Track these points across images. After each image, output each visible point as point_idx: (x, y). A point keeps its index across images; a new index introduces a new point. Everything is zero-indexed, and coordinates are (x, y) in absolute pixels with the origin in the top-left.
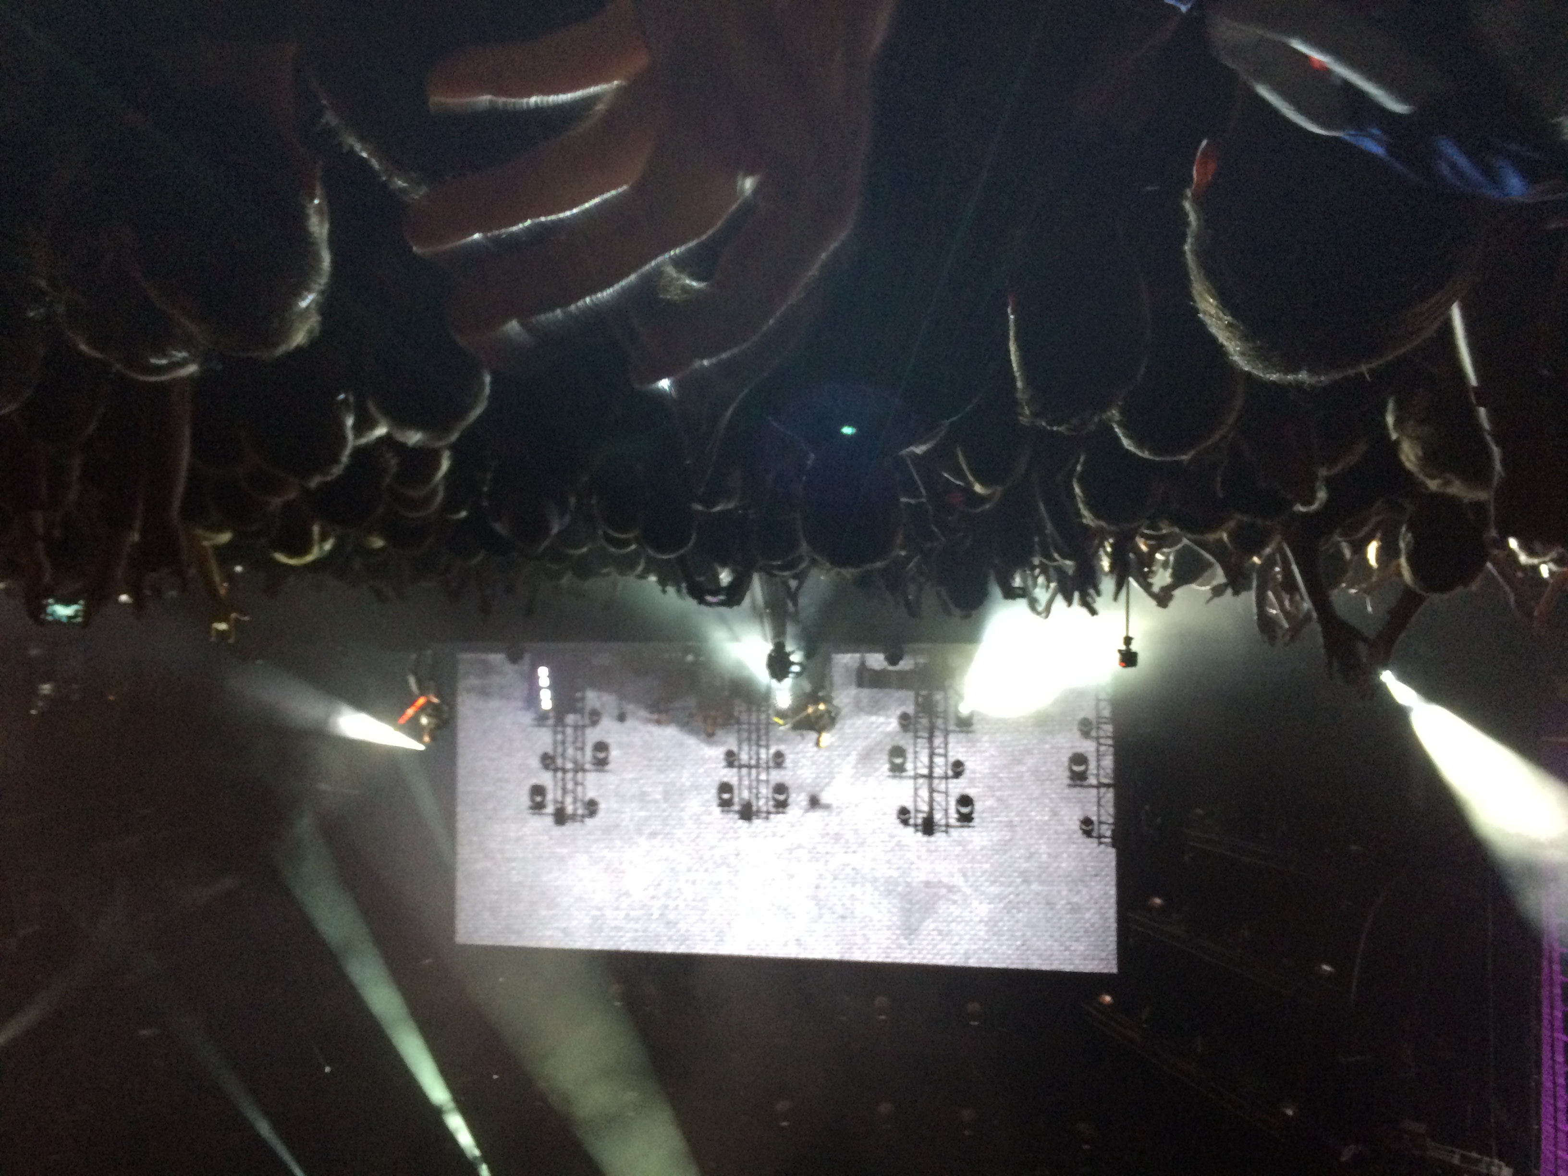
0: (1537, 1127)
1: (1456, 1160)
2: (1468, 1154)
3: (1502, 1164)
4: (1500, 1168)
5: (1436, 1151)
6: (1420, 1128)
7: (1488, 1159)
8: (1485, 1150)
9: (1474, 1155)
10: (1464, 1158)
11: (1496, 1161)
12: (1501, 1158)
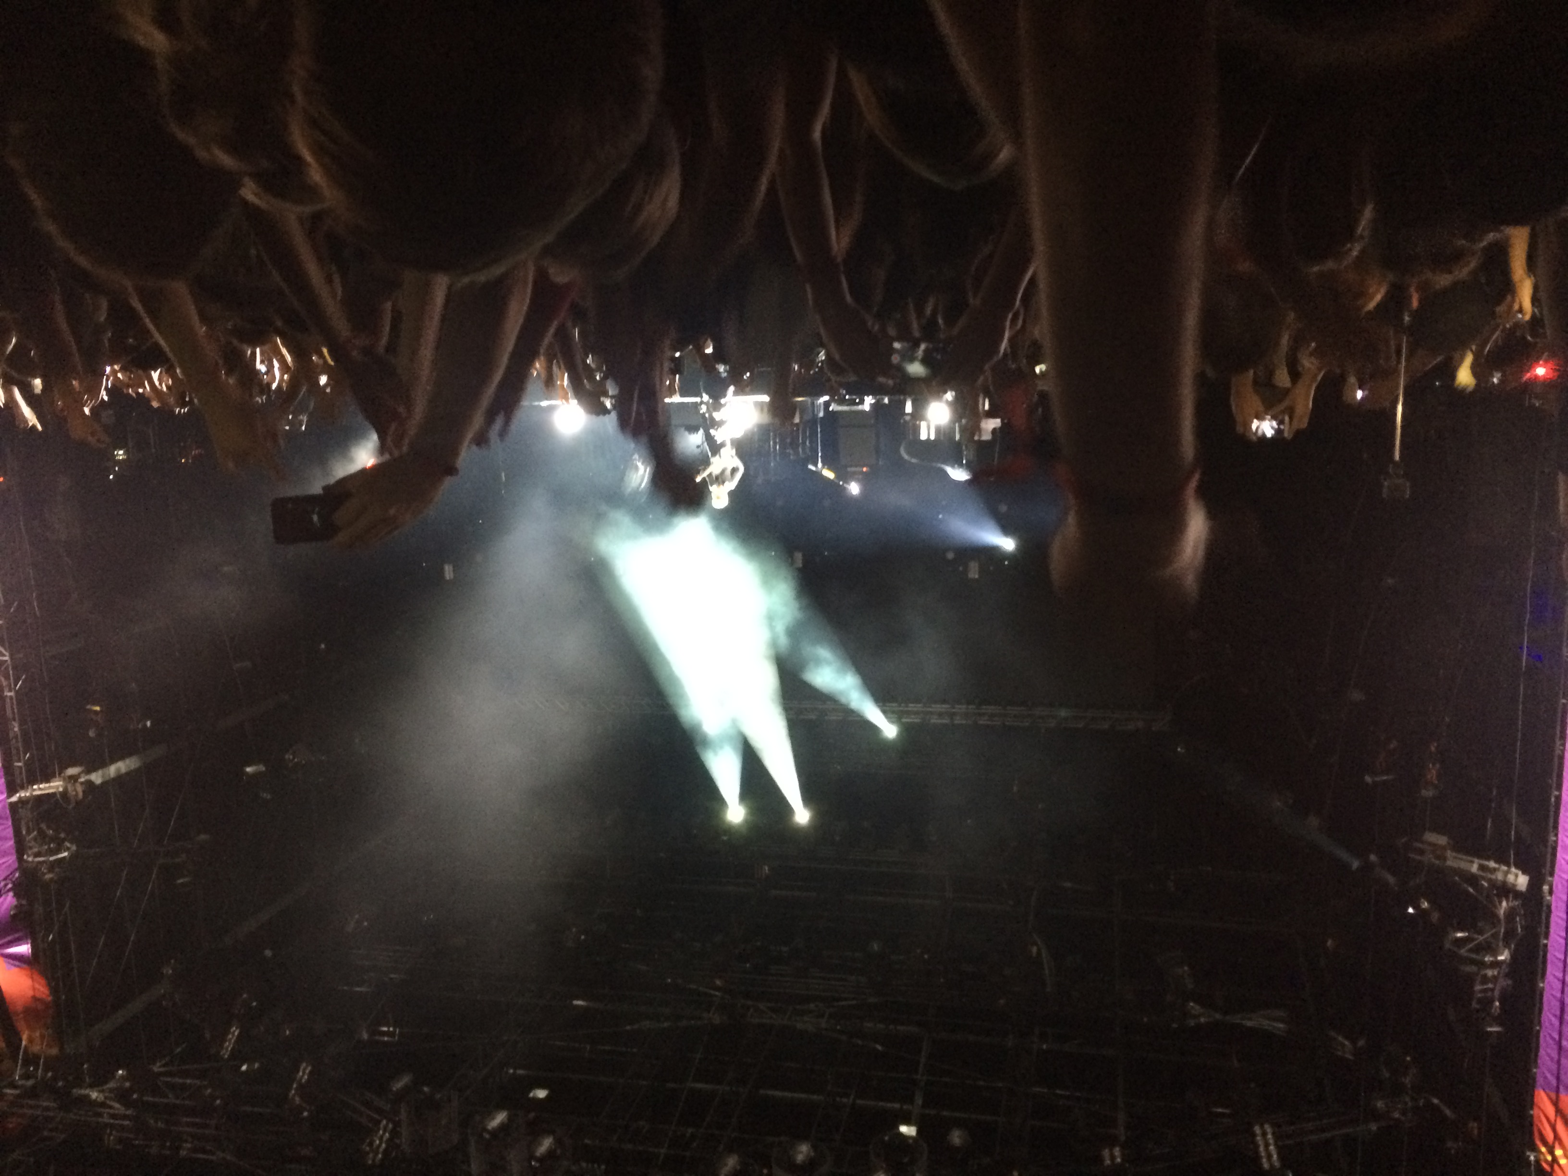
0: (1554, 839)
1: (1474, 869)
2: (1486, 863)
3: (1520, 873)
4: (1516, 876)
5: (1455, 861)
6: (1442, 840)
7: (1505, 868)
8: (1503, 860)
9: (1492, 864)
10: (1482, 868)
11: (1513, 870)
12: (1517, 867)
